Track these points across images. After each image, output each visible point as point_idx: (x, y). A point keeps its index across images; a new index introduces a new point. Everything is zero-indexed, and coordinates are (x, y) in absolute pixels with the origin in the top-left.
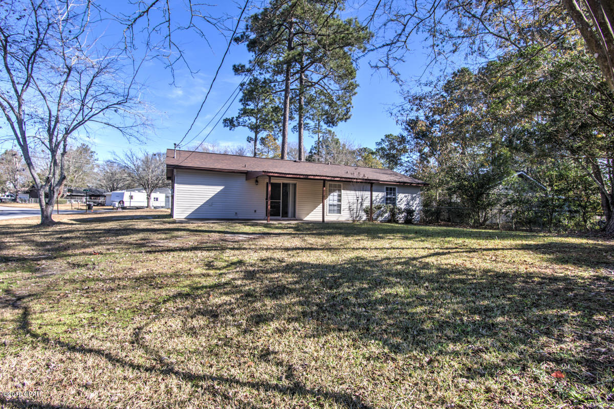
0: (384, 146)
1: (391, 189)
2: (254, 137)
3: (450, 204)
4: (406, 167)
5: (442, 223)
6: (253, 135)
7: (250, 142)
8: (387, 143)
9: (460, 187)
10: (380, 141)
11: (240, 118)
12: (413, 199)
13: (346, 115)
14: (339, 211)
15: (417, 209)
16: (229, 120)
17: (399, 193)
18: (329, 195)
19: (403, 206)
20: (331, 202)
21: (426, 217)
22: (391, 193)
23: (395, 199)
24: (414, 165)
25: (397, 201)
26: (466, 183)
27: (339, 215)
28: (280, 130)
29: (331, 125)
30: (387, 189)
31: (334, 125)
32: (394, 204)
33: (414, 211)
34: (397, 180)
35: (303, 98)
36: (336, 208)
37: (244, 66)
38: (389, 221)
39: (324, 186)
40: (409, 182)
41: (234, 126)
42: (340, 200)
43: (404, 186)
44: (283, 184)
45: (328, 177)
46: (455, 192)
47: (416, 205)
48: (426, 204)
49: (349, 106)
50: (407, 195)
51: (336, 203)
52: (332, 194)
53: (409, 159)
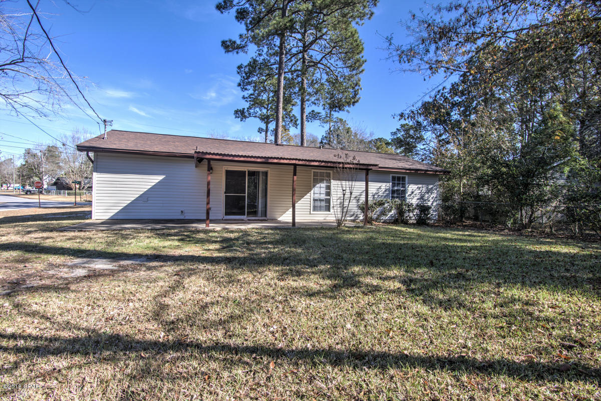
0: (399, 135)
1: (399, 179)
2: (265, 128)
3: (478, 197)
4: (423, 155)
5: (468, 222)
6: (263, 126)
7: (261, 133)
8: (403, 133)
9: (497, 175)
10: (395, 130)
11: (251, 108)
12: (429, 191)
13: (354, 97)
14: (328, 208)
15: (435, 204)
16: (240, 111)
17: (410, 183)
18: (314, 186)
19: (414, 201)
20: (317, 196)
21: (446, 214)
22: (398, 184)
23: (404, 192)
24: (431, 153)
25: (407, 195)
26: (504, 169)
27: (328, 213)
28: (291, 121)
29: (337, 109)
30: (394, 178)
31: (340, 110)
32: (403, 198)
33: (431, 208)
34: (408, 167)
35: (306, 81)
36: (323, 204)
37: (235, 42)
38: (395, 222)
39: (295, 174)
40: (423, 168)
41: (245, 117)
42: (328, 194)
43: (418, 175)
44: (248, 171)
45: (299, 160)
46: (487, 182)
47: (433, 200)
48: (445, 198)
49: (357, 88)
50: (420, 186)
51: (323, 197)
52: (318, 185)
53: (425, 146)
